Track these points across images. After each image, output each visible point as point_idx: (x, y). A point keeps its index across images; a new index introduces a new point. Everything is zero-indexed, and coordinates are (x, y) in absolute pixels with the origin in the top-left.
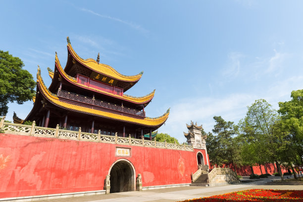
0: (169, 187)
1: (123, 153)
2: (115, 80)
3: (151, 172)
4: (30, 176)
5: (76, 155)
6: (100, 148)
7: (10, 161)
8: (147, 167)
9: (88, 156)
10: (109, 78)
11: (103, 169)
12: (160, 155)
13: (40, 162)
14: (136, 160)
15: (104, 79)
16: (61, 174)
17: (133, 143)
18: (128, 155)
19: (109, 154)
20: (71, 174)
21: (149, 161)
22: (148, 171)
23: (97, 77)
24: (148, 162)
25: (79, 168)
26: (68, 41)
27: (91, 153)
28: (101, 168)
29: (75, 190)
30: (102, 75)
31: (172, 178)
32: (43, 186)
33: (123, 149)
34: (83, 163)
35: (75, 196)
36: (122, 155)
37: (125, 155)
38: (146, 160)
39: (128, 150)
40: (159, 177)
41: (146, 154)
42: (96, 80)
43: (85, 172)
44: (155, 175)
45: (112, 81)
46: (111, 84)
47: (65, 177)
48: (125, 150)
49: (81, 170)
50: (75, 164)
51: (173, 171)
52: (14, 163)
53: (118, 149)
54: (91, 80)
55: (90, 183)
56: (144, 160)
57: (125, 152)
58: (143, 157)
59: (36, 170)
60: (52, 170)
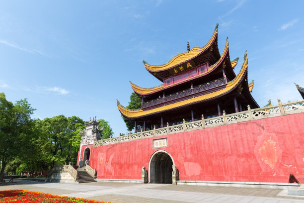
0: (227, 185)
1: (161, 144)
2: (189, 61)
3: (196, 162)
4: (110, 168)
5: (127, 153)
6: (141, 143)
7: (104, 159)
8: (189, 156)
9: (134, 152)
10: (184, 64)
11: (144, 162)
12: (211, 138)
13: (113, 159)
14: (174, 150)
15: (181, 68)
16: (121, 166)
17: (172, 131)
18: (166, 145)
19: (147, 147)
20: (126, 166)
21: (192, 148)
22: (190, 161)
23: (176, 71)
24: (189, 151)
25: (129, 161)
26: (144, 62)
27: (135, 149)
28: (142, 160)
29: (128, 178)
30: (177, 67)
31: (240, 170)
32: (115, 173)
33: (160, 140)
34: (131, 158)
35: (125, 182)
36: (159, 146)
37: (162, 146)
38: (186, 148)
39: (165, 140)
40: (210, 168)
41: (186, 141)
42: (177, 74)
43: (133, 164)
44: (202, 166)
45: (189, 65)
46: (191, 67)
47: (123, 168)
48: (162, 140)
49: (130, 163)
50: (127, 159)
51: (243, 160)
52: (105, 160)
53: (155, 141)
54: (174, 77)
55: (136, 173)
56: (185, 148)
57: (162, 142)
58: (182, 144)
59: (112, 164)
60: (118, 163)
